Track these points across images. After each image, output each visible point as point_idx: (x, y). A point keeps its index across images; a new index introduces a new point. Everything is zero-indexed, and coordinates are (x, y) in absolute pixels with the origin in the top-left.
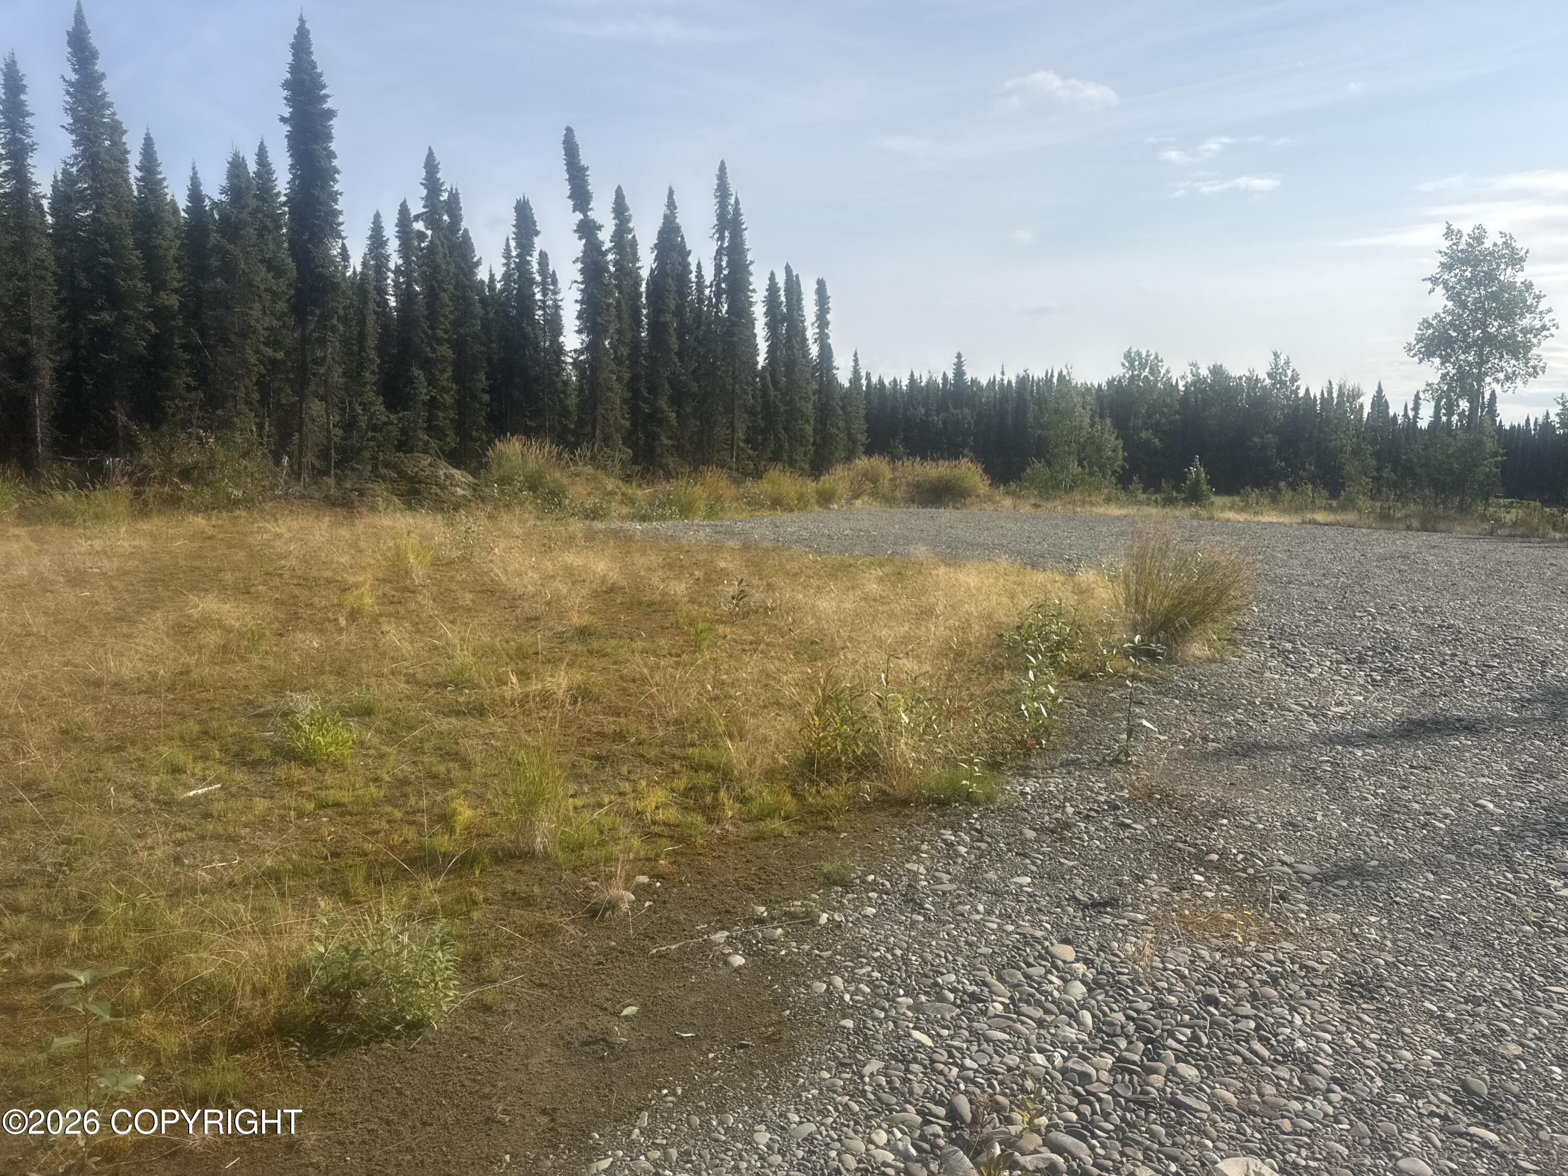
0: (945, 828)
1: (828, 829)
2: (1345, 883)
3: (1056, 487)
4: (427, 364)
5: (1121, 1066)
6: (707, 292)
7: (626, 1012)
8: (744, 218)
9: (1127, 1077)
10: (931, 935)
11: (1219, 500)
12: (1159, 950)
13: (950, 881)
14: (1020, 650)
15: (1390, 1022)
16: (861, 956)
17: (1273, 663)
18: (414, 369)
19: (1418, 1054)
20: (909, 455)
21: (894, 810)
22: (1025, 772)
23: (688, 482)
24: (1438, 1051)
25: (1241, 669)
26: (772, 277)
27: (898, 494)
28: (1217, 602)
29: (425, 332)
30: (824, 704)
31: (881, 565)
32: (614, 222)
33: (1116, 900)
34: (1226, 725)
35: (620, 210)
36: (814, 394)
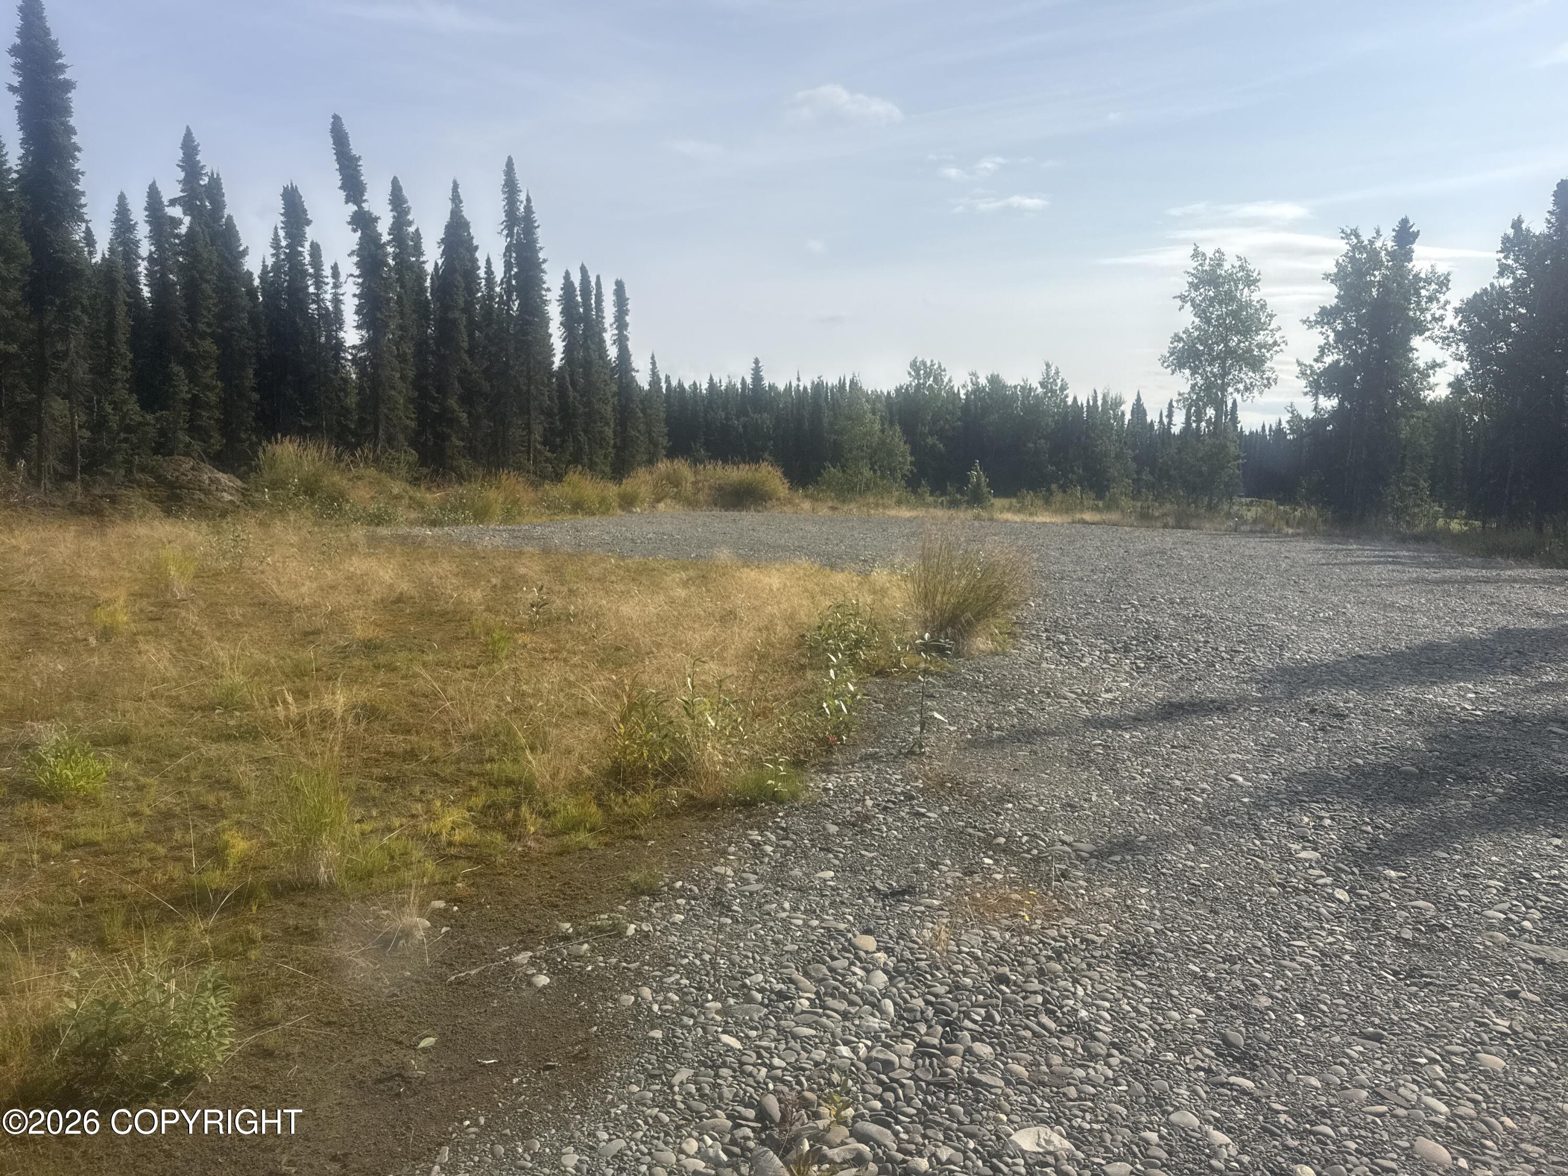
0: (751, 829)
1: (634, 838)
2: (1118, 858)
3: (852, 489)
4: (188, 361)
5: (922, 1050)
6: (498, 289)
7: (423, 1044)
8: (536, 216)
9: (927, 1061)
10: (739, 936)
11: (999, 502)
12: (954, 934)
13: (757, 881)
14: (821, 650)
15: (1160, 986)
16: (669, 965)
17: (1049, 654)
18: (172, 365)
19: (1185, 1014)
20: (710, 458)
21: (702, 814)
22: (827, 769)
23: (482, 486)
24: (1202, 1009)
25: (1021, 661)
26: (567, 276)
27: (701, 497)
28: (998, 598)
29: (183, 326)
30: (630, 712)
31: (685, 568)
32: (391, 214)
33: (914, 888)
34: (1009, 713)
35: (398, 201)
36: (613, 396)
